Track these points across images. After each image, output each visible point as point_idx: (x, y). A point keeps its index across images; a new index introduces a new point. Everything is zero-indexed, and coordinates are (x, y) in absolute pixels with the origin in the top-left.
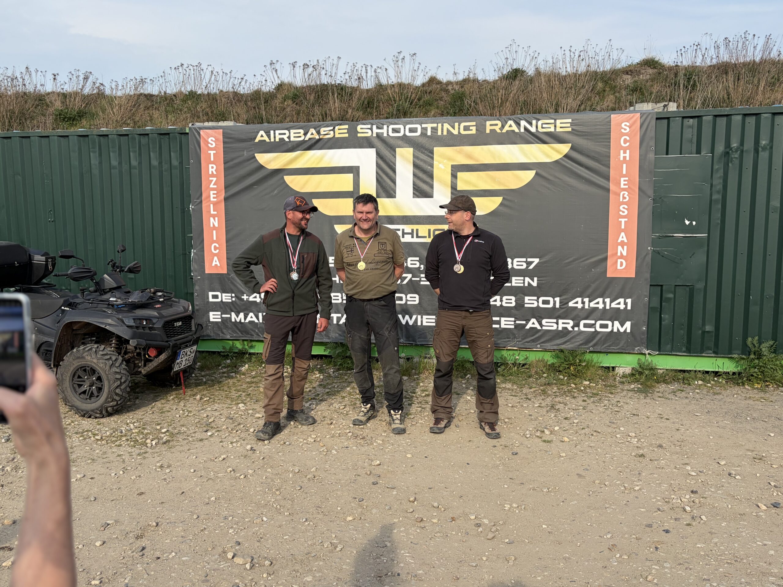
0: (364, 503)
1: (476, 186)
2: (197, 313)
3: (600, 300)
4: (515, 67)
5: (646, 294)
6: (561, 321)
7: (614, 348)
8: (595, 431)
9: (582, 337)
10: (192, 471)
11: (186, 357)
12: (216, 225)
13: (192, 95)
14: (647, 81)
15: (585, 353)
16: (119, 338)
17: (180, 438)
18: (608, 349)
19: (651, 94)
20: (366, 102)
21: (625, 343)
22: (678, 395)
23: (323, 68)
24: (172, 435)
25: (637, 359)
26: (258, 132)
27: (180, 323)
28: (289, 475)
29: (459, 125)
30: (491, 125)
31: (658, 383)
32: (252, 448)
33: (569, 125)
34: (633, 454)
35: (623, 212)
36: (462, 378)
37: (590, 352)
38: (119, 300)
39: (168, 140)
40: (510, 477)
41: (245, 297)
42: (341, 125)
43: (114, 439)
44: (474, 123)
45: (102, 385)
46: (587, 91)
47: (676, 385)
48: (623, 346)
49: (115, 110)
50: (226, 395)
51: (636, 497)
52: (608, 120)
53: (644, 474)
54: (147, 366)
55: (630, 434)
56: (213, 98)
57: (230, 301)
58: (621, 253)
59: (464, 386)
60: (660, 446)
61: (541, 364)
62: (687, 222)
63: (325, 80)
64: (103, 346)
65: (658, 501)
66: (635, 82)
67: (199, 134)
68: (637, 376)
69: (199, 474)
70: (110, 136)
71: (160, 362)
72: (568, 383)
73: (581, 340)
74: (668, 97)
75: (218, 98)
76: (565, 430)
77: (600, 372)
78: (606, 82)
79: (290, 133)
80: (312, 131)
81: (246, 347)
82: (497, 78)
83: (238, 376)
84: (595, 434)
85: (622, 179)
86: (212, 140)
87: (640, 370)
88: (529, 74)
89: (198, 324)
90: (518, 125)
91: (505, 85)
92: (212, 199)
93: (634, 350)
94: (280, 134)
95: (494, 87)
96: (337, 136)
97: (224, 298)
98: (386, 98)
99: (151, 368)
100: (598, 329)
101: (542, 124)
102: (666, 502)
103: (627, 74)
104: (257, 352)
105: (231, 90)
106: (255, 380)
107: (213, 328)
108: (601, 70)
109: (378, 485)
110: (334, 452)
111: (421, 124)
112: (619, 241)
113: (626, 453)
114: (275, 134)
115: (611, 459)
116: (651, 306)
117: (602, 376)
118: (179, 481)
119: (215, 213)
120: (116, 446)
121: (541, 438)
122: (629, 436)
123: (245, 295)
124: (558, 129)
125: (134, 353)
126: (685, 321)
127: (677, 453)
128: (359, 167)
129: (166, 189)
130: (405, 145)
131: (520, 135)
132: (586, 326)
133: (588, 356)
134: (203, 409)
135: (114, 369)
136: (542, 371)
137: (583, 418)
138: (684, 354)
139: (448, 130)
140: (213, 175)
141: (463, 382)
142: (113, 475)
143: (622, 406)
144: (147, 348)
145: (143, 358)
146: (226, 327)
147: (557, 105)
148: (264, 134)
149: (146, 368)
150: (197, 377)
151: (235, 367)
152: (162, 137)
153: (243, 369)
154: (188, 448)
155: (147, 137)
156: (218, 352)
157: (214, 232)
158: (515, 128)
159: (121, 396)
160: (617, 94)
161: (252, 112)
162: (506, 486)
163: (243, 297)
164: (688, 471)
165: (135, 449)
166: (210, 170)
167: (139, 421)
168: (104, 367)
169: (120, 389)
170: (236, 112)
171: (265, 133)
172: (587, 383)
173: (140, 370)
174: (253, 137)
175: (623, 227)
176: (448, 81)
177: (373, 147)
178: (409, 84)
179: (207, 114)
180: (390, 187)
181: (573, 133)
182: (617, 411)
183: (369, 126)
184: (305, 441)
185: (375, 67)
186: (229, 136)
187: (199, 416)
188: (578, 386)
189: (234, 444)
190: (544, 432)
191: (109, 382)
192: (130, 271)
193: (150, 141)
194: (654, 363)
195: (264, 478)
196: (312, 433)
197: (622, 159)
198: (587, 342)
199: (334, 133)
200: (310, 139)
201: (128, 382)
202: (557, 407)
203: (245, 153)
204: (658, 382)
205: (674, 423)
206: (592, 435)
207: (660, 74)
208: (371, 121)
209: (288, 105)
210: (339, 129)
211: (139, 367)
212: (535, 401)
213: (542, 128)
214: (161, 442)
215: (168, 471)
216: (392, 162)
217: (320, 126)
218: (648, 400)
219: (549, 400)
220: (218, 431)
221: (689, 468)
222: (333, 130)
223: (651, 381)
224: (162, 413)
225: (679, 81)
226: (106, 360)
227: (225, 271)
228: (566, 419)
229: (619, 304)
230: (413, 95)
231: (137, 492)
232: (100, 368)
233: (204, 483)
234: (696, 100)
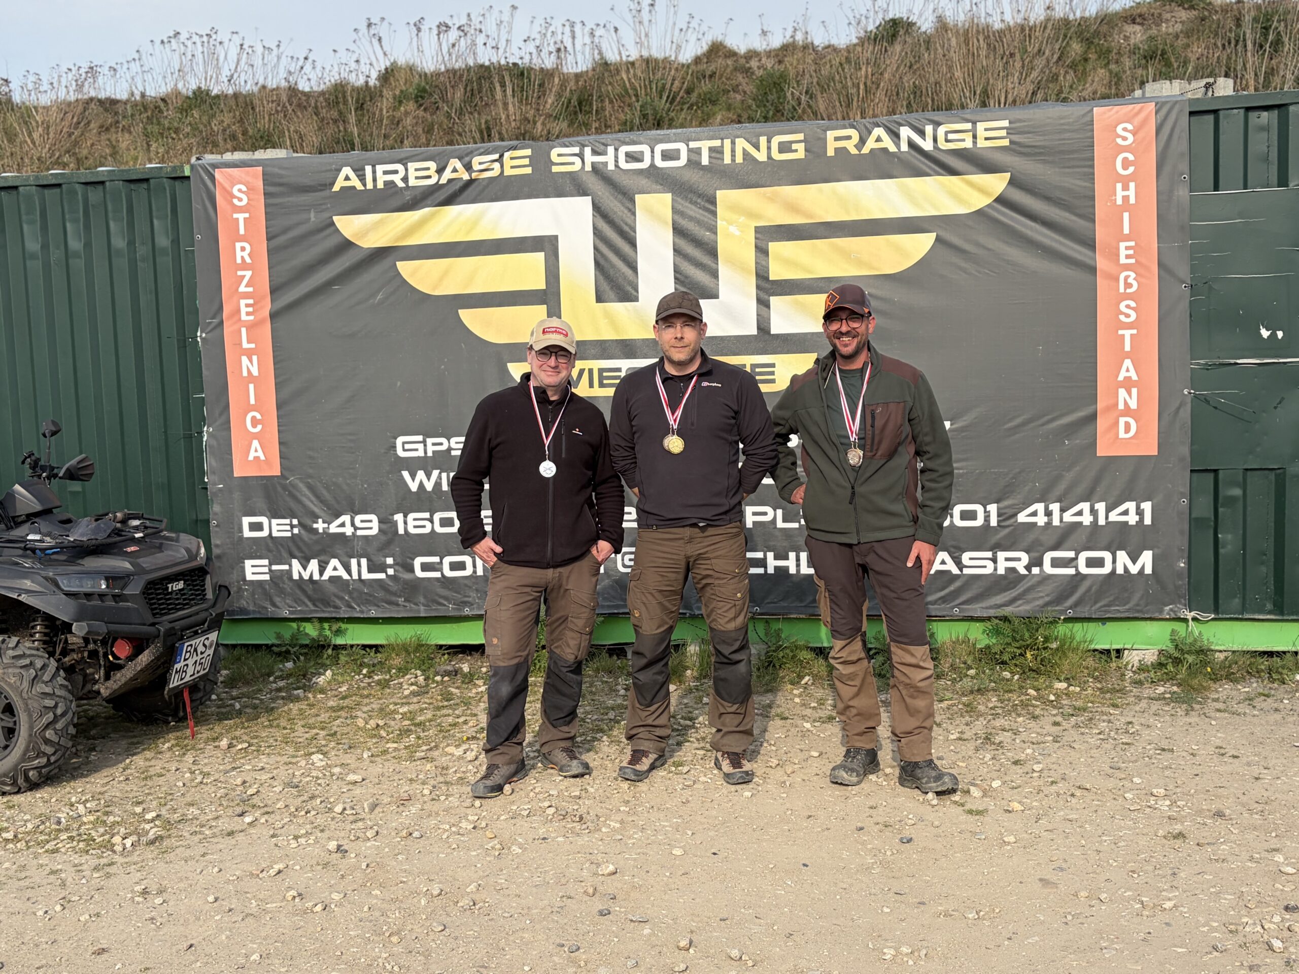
0: (581, 955)
1: (810, 272)
2: (217, 564)
3: (1085, 506)
4: (891, 16)
5: (1182, 490)
6: (1001, 555)
7: (1118, 610)
8: (1079, 787)
9: (1048, 588)
10: (211, 899)
11: (195, 658)
12: (255, 372)
13: (201, 98)
14: (1177, 36)
15: (1054, 622)
16: (50, 620)
17: (186, 830)
18: (1106, 611)
19: (1186, 63)
20: (574, 102)
21: (1141, 598)
22: (1258, 706)
23: (481, 31)
24: (168, 824)
25: (1170, 631)
26: (340, 170)
27: (181, 585)
28: (419, 901)
29: (769, 141)
30: (837, 139)
31: (1215, 680)
32: (339, 847)
33: (1003, 133)
34: (1161, 833)
35: (1128, 316)
36: (792, 683)
37: (1068, 620)
38: (48, 539)
39: (145, 193)
40: (894, 890)
41: (320, 526)
42: (515, 148)
43: (43, 838)
44: (801, 136)
45: (15, 723)
46: (1048, 61)
47: (1255, 685)
48: (1138, 605)
49: (35, 136)
50: (285, 737)
51: (1167, 924)
52: (1088, 119)
53: (1182, 875)
54: (113, 679)
55: (1155, 791)
56: (246, 102)
57: (289, 534)
58: (1126, 402)
59: (797, 700)
60: (1219, 814)
61: (962, 649)
62: (1265, 333)
63: (486, 57)
64: (15, 639)
65: (1215, 930)
66: (1151, 38)
67: (212, 178)
68: (1170, 667)
69: (226, 905)
70: (21, 189)
71: (139, 669)
72: (1021, 687)
73: (1047, 595)
74: (1224, 69)
75: (256, 102)
76: (1013, 788)
77: (1090, 662)
78: (1088, 42)
79: (406, 170)
80: (455, 163)
81: (328, 633)
82: (855, 41)
83: (310, 695)
84: (1078, 793)
85: (1123, 245)
86: (240, 191)
87: (1177, 654)
88: (923, 29)
89: (220, 586)
90: (895, 136)
91: (873, 53)
92: (244, 317)
93: (1161, 611)
94: (385, 173)
95: (848, 60)
96: (508, 172)
97: (275, 528)
98: (618, 90)
99: (120, 684)
100: (1084, 570)
101: (947, 133)
102: (1231, 932)
103: (1134, 22)
104: (350, 642)
105: (284, 84)
106: (346, 702)
107: (253, 594)
108: (1078, 15)
109: (610, 916)
110: (516, 849)
111: (687, 141)
112: (1121, 378)
113: (1145, 831)
114: (374, 172)
115: (1113, 846)
116: (1193, 516)
117: (1095, 670)
118: (182, 921)
119: (253, 346)
120: (46, 851)
121: (962, 805)
122: (1152, 794)
123: (320, 520)
124: (981, 143)
125: (82, 652)
126: (1269, 545)
127: (1255, 829)
128: (556, 237)
129: (145, 299)
130: (654, 186)
131: (898, 158)
132: (1055, 563)
133: (1062, 629)
134: (234, 768)
135: (40, 688)
136: (965, 663)
137: (1054, 760)
138: (1269, 617)
139: (745, 153)
140: (244, 266)
141: (795, 692)
142: (41, 913)
143: (1137, 733)
144: (109, 640)
145: (102, 663)
146: (282, 592)
147: (985, 92)
148: (352, 175)
149: (109, 683)
150: (221, 700)
151: (304, 676)
152: (132, 186)
153: (321, 680)
154: (203, 850)
155: (100, 187)
156: (266, 645)
157: (251, 386)
158: (888, 143)
159: (57, 746)
160: (1113, 66)
161: (330, 130)
162: (886, 910)
163: (315, 526)
164: (1278, 864)
165: (88, 857)
166: (239, 254)
167: (97, 796)
168: (18, 683)
169: (55, 729)
170: (296, 132)
171: (354, 170)
172: (1063, 685)
173: (96, 687)
174: (328, 182)
175: (1127, 348)
176: (749, 51)
177: (585, 194)
178: (665, 60)
179: (233, 137)
180: (625, 278)
181: (1014, 151)
182: (1127, 744)
183: (576, 150)
184: (454, 829)
185: (590, 25)
186: (277, 180)
187: (226, 782)
188: (1042, 693)
189: (302, 841)
190: (968, 792)
191: (30, 716)
192: (72, 475)
193: (108, 196)
194: (1205, 638)
195: (366, 909)
196: (469, 811)
197: (1119, 202)
198: (1060, 599)
199: (502, 166)
200: (450, 181)
201: (70, 714)
202: (998, 739)
203: (312, 215)
204: (1215, 678)
205: (1249, 764)
206: (1073, 795)
207: (1203, 19)
208: (580, 138)
209: (407, 113)
210: (512, 158)
211: (96, 682)
212: (950, 728)
213: (947, 141)
214: (144, 840)
215: (158, 901)
216: (626, 224)
217: (471, 153)
218: (1194, 718)
219: (979, 726)
220: (267, 813)
221: (1279, 858)
222: (500, 160)
223: (1200, 677)
224: (146, 779)
225: (1244, 35)
226: (22, 667)
227: (276, 471)
228: (1016, 763)
229: (1126, 513)
230: (677, 84)
231: (91, 949)
232: (9, 684)
233: (237, 925)
234: (1282, 73)
